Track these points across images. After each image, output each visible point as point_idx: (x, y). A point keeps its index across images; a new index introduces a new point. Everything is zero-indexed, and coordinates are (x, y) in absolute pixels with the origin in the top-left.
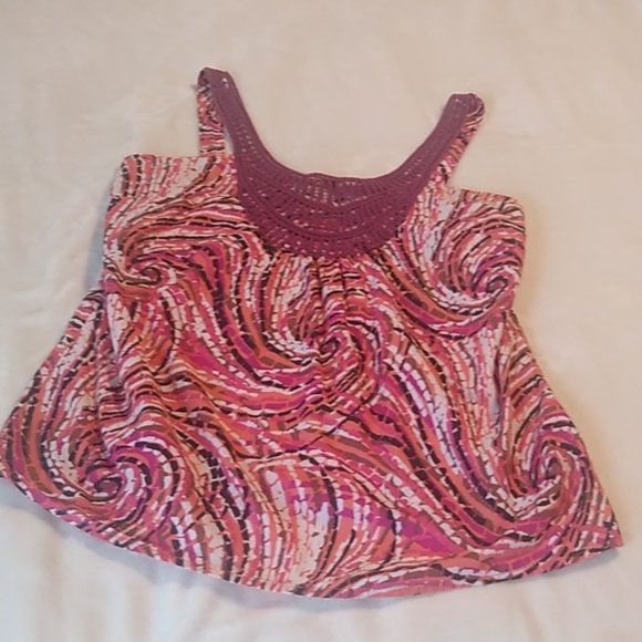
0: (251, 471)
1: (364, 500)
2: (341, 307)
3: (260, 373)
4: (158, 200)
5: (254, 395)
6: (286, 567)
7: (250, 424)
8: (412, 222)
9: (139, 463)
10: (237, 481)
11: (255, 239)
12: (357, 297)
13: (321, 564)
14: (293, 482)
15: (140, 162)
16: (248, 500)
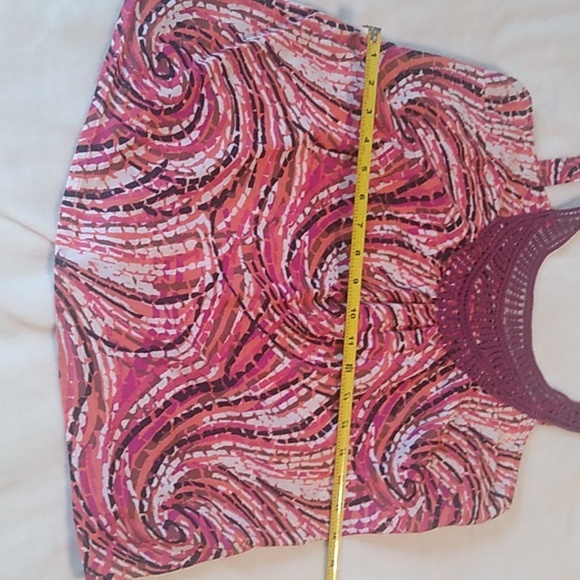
0: (197, 225)
1: (170, 328)
3: (305, 238)
4: (481, 133)
5: (280, 233)
6: (96, 248)
7: (247, 227)
8: (483, 401)
9: (184, 101)
10: (178, 205)
11: (457, 240)
12: (395, 342)
13: (104, 282)
15: (523, 113)
16: (159, 214)
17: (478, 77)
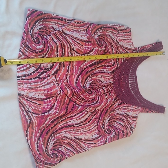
1: (49, 106)
2: (101, 93)
3: (80, 77)
4: (117, 40)
5: (73, 77)
6: (28, 90)
7: (64, 77)
8: (127, 106)
9: (44, 49)
10: (47, 75)
11: (116, 67)
12: (105, 96)
13: (31, 98)
14: (52, 90)
15: (129, 32)
16: (42, 79)
17: (116, 26)
